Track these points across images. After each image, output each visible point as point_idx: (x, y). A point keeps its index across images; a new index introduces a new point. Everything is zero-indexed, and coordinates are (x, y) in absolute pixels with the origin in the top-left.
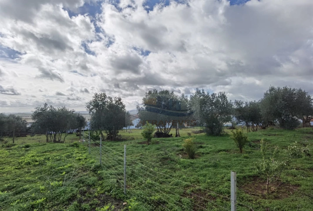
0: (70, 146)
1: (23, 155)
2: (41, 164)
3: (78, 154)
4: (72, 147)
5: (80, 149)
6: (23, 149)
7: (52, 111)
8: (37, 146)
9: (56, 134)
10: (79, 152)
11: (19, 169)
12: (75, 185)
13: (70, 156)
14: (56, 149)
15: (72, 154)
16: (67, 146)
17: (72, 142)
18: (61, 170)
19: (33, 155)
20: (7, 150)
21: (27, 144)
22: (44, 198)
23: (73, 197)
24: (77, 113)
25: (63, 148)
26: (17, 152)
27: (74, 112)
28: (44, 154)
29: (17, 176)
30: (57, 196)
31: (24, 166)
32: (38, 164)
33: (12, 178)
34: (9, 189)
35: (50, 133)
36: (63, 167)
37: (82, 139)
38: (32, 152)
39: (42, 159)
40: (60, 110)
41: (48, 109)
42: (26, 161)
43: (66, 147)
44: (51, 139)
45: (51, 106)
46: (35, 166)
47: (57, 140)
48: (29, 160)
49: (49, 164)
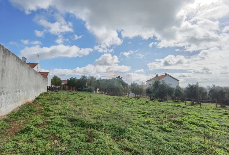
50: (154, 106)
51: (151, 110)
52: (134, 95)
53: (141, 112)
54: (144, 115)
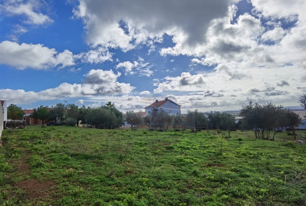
0: (283, 145)
1: (239, 146)
2: (255, 157)
3: (296, 156)
4: (286, 147)
5: (298, 151)
6: (238, 141)
7: (257, 108)
8: (248, 140)
9: (263, 131)
10: (297, 154)
11: (238, 157)
12: (300, 190)
13: (285, 156)
14: (267, 146)
15: (287, 154)
16: (279, 145)
17: (285, 141)
18: (278, 168)
19: (246, 148)
20: (227, 140)
21: (239, 137)
22: (266, 189)
23: (300, 201)
24: (286, 109)
25: (275, 146)
26: (234, 144)
27: (282, 108)
28: (256, 148)
29: (238, 163)
30: (280, 193)
31: (242, 156)
32: (252, 157)
33: (235, 163)
34: (236, 171)
35: (258, 129)
36: (279, 166)
37: (299, 140)
38: (245, 145)
39: (255, 152)
40: (265, 107)
41: (254, 107)
42: (242, 152)
43: (277, 146)
44: (259, 135)
45: (256, 104)
46: (250, 157)
47: (266, 137)
48: (244, 152)
49: (263, 159)
50: (151, 137)
51: (148, 140)
52: (130, 126)
53: (138, 143)
54: (141, 145)
